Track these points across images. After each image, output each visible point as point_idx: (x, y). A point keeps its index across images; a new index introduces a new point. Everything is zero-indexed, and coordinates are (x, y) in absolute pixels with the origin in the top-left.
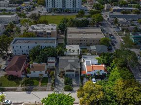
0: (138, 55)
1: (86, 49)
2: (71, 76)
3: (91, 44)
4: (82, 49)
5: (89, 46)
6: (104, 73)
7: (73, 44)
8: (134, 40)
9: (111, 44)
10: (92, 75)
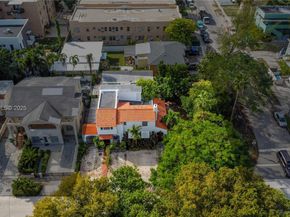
0: (274, 70)
1: (122, 52)
2: (49, 141)
3: (141, 39)
4: (109, 53)
5: (134, 44)
6: (158, 130)
7: (89, 39)
8: (264, 27)
9: (199, 38)
10: (116, 137)
